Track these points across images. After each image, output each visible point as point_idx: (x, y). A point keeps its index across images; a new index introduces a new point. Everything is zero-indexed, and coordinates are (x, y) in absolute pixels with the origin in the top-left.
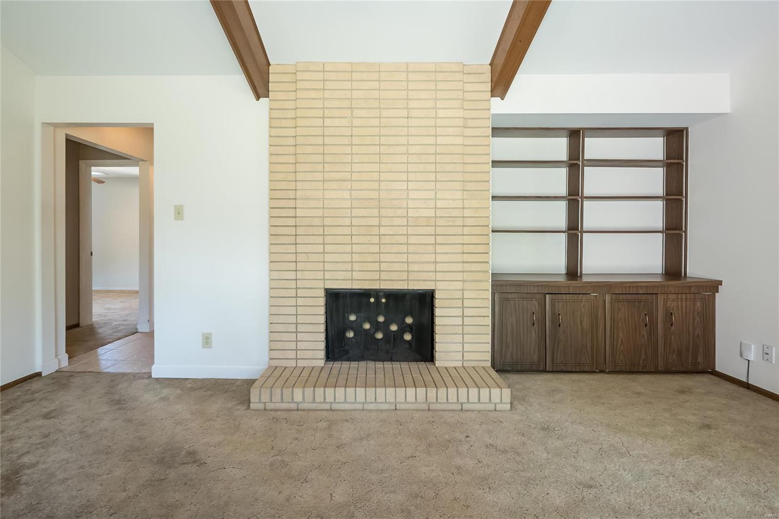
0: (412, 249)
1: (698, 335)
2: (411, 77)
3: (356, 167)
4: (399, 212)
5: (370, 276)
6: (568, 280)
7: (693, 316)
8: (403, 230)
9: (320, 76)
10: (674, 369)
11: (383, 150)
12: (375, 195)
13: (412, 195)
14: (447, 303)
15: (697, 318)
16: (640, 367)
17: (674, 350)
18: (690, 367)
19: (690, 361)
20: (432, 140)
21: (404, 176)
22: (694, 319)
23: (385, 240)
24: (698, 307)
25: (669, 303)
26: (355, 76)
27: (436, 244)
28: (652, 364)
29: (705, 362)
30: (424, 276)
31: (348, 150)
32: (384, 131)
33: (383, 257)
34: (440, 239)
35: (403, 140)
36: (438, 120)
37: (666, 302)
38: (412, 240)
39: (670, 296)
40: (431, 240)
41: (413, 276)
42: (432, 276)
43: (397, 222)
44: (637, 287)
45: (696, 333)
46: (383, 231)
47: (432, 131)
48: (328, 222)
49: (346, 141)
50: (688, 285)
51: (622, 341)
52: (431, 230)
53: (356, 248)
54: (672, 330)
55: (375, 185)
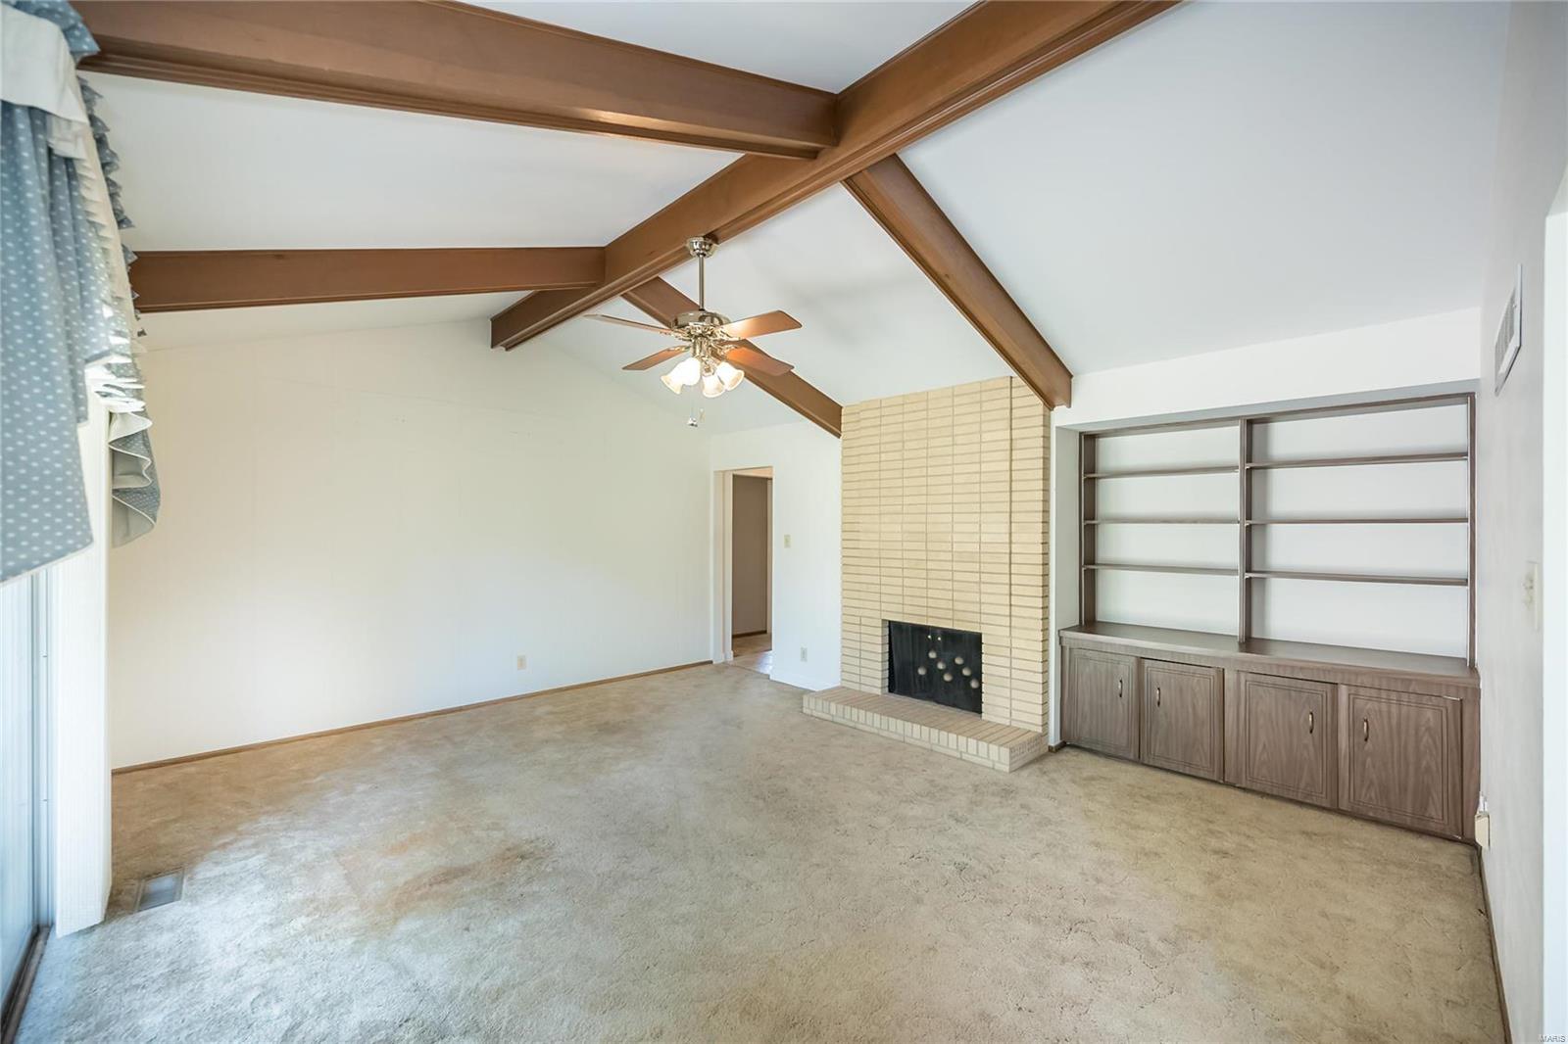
0: (957, 586)
1: (1428, 769)
2: (957, 400)
3: (907, 500)
4: (944, 547)
5: (918, 611)
6: (1241, 651)
7: (1417, 733)
8: (948, 566)
9: (877, 413)
10: (1371, 814)
11: (931, 481)
12: (922, 528)
13: (957, 528)
14: (993, 650)
15: (1426, 738)
16: (1300, 795)
17: (1372, 783)
18: (1408, 819)
19: (1409, 810)
20: (976, 468)
21: (949, 508)
22: (1418, 741)
23: (932, 575)
24: (1429, 720)
25: (1360, 703)
26: (907, 408)
27: (980, 582)
28: (1324, 796)
29: (1446, 818)
30: (969, 617)
31: (899, 483)
32: (931, 462)
33: (931, 593)
34: (985, 578)
35: (948, 470)
36: (983, 445)
37: (1354, 703)
38: (957, 576)
39: (1362, 691)
40: (975, 577)
41: (959, 616)
42: (976, 617)
43: (943, 556)
44: (1293, 667)
45: (1424, 763)
46: (931, 565)
47: (976, 458)
48: (883, 554)
49: (897, 474)
50: (1403, 677)
51: (1265, 745)
52: (976, 567)
53: (907, 582)
54: (1366, 748)
55: (923, 518)
